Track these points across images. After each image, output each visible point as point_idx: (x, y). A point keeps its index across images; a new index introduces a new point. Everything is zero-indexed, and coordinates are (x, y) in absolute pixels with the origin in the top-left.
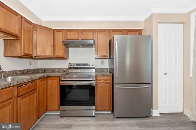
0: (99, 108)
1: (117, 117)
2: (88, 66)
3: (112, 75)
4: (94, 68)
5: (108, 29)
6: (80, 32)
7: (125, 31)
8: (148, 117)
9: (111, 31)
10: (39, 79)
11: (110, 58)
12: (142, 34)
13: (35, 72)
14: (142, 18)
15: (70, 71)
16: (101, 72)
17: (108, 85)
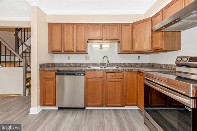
10: (126, 71)
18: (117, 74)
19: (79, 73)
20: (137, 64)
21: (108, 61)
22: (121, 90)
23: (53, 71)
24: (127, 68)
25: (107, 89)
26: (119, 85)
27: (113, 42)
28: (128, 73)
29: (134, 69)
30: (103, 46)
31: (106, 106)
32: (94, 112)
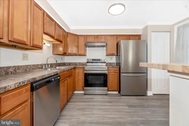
0: (110, 89)
1: (122, 95)
2: (101, 61)
3: (119, 67)
4: (105, 63)
5: (116, 35)
6: (96, 37)
7: (128, 36)
8: (144, 96)
9: (118, 36)
11: (117, 55)
12: (141, 40)
14: (141, 27)
16: (110, 65)
17: (117, 73)
19: (57, 77)
30: (46, 44)
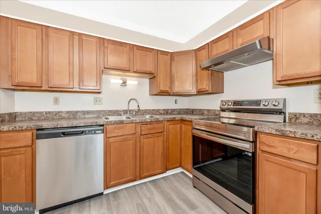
2: (262, 107)
6: (235, 34)
10: (168, 121)
13: (181, 113)
15: (223, 114)
18: (155, 125)
19: (93, 130)
20: (174, 110)
21: (138, 106)
22: (161, 149)
23: (26, 130)
24: (169, 117)
25: (142, 150)
26: (159, 142)
27: (142, 77)
28: (171, 123)
29: (178, 117)
30: (128, 82)
31: (141, 179)
32: (121, 194)
